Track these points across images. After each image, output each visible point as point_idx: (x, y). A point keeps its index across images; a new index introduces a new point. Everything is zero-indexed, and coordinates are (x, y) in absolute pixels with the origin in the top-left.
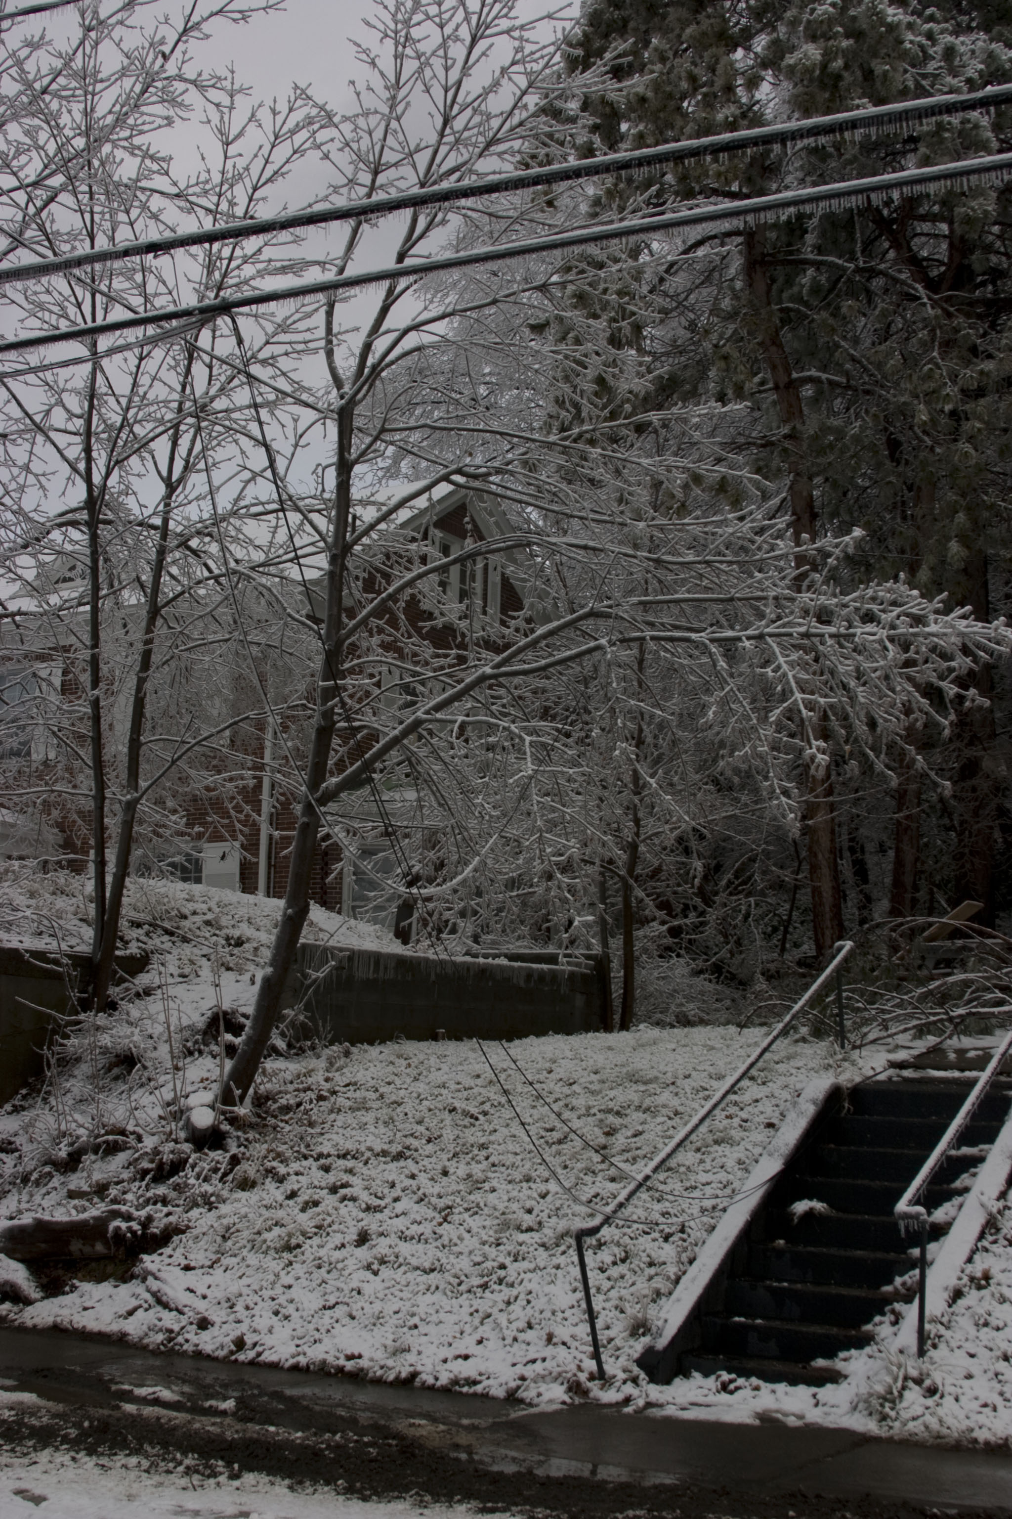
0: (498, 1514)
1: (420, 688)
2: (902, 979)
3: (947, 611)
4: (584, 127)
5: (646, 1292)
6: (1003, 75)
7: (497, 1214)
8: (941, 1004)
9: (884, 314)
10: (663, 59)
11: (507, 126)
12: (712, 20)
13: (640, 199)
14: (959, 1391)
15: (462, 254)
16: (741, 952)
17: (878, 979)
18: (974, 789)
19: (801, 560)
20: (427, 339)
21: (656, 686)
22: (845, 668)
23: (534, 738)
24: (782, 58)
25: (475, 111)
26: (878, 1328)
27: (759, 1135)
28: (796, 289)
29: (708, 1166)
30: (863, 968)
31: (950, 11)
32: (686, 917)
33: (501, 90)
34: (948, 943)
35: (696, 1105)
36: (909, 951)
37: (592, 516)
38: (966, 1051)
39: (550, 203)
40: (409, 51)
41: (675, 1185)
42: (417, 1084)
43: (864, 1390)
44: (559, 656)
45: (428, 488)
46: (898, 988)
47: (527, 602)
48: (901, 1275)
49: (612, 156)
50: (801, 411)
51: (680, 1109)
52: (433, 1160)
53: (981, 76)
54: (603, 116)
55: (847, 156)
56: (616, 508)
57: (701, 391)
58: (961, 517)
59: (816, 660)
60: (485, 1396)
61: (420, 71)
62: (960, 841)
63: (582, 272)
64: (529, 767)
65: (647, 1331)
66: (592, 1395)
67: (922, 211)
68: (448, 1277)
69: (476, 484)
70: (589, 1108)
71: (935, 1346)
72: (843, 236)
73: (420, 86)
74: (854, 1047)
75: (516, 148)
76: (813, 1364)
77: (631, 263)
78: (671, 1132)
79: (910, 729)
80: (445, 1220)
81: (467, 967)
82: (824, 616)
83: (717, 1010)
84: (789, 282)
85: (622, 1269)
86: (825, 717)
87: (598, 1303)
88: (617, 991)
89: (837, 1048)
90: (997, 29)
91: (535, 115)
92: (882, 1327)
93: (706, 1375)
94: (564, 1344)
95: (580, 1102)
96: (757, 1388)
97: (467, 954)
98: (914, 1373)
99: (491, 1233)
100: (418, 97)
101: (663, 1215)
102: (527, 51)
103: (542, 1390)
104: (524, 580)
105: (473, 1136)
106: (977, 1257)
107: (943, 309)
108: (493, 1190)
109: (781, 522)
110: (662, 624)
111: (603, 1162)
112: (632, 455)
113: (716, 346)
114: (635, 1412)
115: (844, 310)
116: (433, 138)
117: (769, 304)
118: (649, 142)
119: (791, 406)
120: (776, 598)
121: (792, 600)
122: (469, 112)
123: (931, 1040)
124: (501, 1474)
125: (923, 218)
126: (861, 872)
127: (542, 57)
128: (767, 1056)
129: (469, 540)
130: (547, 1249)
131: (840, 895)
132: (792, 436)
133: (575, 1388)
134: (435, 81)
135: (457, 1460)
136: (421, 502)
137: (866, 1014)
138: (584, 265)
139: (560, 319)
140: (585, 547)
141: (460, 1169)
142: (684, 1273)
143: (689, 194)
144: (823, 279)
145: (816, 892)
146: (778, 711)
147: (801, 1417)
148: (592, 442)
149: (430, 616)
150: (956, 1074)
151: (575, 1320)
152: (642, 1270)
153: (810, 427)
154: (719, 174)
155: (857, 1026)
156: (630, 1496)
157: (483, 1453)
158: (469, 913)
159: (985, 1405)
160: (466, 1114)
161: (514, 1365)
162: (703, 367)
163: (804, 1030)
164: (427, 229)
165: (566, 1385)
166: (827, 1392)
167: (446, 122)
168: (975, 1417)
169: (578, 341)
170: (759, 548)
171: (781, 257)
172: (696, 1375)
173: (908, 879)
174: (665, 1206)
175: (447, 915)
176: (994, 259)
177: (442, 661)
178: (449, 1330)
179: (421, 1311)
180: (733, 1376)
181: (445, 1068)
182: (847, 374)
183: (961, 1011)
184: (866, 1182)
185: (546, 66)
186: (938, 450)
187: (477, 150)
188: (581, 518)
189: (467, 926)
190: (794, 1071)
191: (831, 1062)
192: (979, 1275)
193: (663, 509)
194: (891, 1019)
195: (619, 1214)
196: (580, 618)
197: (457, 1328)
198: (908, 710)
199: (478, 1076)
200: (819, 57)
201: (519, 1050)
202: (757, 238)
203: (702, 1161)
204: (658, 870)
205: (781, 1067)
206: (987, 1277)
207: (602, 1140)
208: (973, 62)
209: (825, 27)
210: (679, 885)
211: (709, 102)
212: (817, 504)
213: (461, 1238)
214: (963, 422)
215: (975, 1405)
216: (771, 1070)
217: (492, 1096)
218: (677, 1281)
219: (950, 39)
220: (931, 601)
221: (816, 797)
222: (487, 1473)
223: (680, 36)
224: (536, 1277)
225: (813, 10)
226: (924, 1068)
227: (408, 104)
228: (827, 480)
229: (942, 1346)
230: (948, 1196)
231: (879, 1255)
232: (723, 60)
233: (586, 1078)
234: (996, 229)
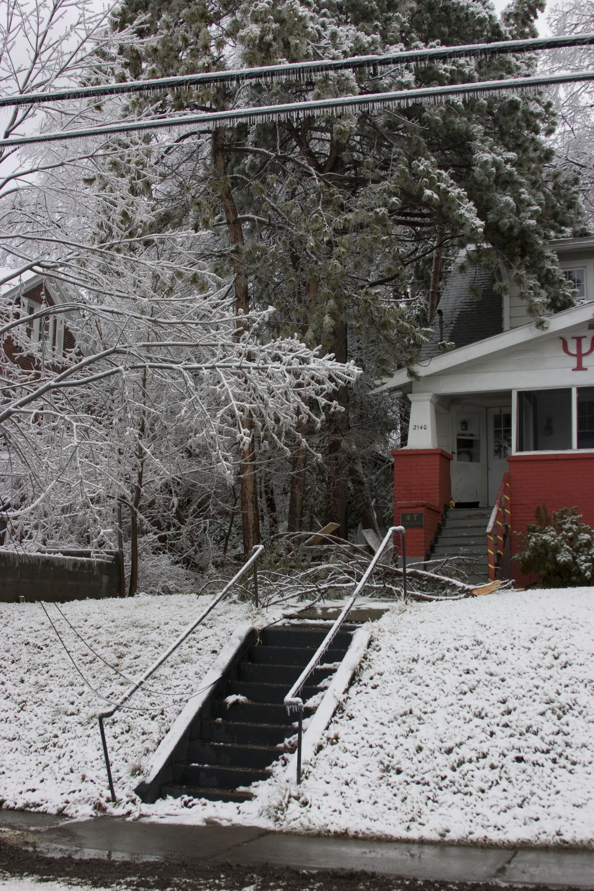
0: (50, 882)
1: (12, 392)
2: (292, 567)
3: (320, 356)
4: (119, 64)
5: (140, 750)
6: (364, 50)
7: (53, 705)
8: (314, 582)
9: (291, 183)
10: (168, 27)
11: (73, 60)
12: (198, 7)
13: (150, 108)
14: (320, 803)
15: (43, 135)
16: (201, 551)
17: (278, 567)
18: (336, 459)
19: (239, 323)
20: (21, 184)
21: (152, 395)
22: (262, 387)
23: (79, 424)
24: (237, 32)
25: (55, 50)
26: (275, 768)
27: (208, 657)
28: (241, 166)
29: (178, 676)
30: (270, 561)
31: (335, 12)
32: (169, 530)
33: (70, 38)
34: (319, 547)
35: (171, 640)
36: (297, 551)
37: (117, 293)
38: (328, 609)
39: (98, 108)
40: (16, 11)
41: (158, 687)
42: (6, 628)
43: (266, 804)
44: (96, 375)
45: (19, 273)
46: (290, 573)
47: (78, 342)
48: (288, 737)
49: (136, 82)
50: (242, 237)
51: (162, 643)
52: (15, 673)
53: (351, 51)
54: (132, 58)
55: (273, 91)
56: (131, 289)
57: (184, 222)
58: (332, 302)
59: (246, 382)
60: (45, 813)
61: (22, 24)
62: (328, 488)
63: (115, 149)
64: (75, 441)
65: (141, 772)
66: (108, 811)
67: (316, 125)
68: (23, 743)
69: (49, 272)
70: (108, 642)
71: (307, 778)
72: (270, 137)
73: (22, 32)
74: (264, 607)
75: (78, 74)
76: (237, 789)
77: (144, 146)
78: (156, 656)
79: (299, 424)
80: (22, 709)
81: (38, 559)
82: (250, 357)
83: (186, 585)
84: (238, 162)
85: (127, 736)
86: (251, 415)
87: (112, 757)
88: (127, 573)
89: (254, 607)
90: (361, 24)
91: (91, 55)
92: (276, 767)
93: (175, 797)
94: (92, 781)
95: (103, 639)
96: (205, 805)
97: (38, 551)
98: (295, 794)
99: (49, 716)
100: (20, 38)
101: (151, 704)
102: (87, 17)
103: (78, 809)
104: (77, 330)
105: (40, 659)
106: (331, 726)
107: (325, 183)
108: (51, 691)
109: (229, 301)
110: (157, 359)
111: (116, 674)
112: (142, 259)
113: (193, 197)
114: (134, 820)
115: (269, 180)
116: (29, 65)
117: (225, 174)
118: (158, 75)
119: (236, 234)
120: (223, 345)
121: (233, 346)
122: (51, 50)
123: (308, 602)
124: (52, 859)
125: (316, 129)
126: (272, 505)
127: (96, 21)
128: (213, 611)
129: (43, 305)
130: (82, 725)
131: (258, 518)
132: (236, 251)
133: (98, 807)
134: (31, 30)
135: (26, 851)
136: (15, 282)
137: (271, 588)
138: (116, 146)
139: (101, 177)
140: (112, 312)
141: (31, 679)
142: (163, 738)
143: (180, 107)
144: (258, 161)
145: (245, 517)
146: (222, 411)
147: (230, 821)
148: (118, 251)
149: (20, 350)
150: (322, 622)
151: (99, 767)
152: (138, 737)
153: (247, 247)
154: (198, 97)
155: (266, 594)
156: (129, 869)
157: (42, 847)
158: (40, 527)
159: (335, 811)
160: (36, 646)
161: (62, 794)
162: (186, 209)
163: (235, 597)
164: (23, 119)
165: (93, 805)
166: (245, 805)
167: (37, 56)
168: (328, 817)
169: (111, 191)
170: (214, 316)
171: (234, 147)
172: (170, 797)
173: (298, 510)
174: (152, 699)
175: (26, 528)
176: (355, 155)
177: (26, 377)
178: (23, 774)
179: (7, 763)
180: (191, 798)
181: (23, 618)
182: (270, 217)
183: (325, 586)
184: (269, 684)
185: (98, 26)
186: (320, 263)
187: (55, 74)
188: (111, 295)
189: (39, 535)
190: (229, 620)
191: (250, 615)
192: (332, 736)
193: (160, 291)
194: (286, 590)
195: (125, 704)
196: (108, 354)
197: (28, 773)
198: (298, 412)
199: (43, 624)
200: (259, 33)
201: (67, 608)
202: (219, 135)
203: (174, 673)
204: (153, 503)
205: (221, 618)
206: (337, 738)
207: (116, 661)
208: (347, 42)
209: (263, 15)
210: (165, 512)
211: (194, 54)
212: (250, 292)
213: (31, 720)
214: (334, 248)
215: (330, 811)
216: (215, 620)
217: (51, 635)
218: (159, 743)
219: (335, 28)
220: (312, 350)
221: (246, 461)
222: (44, 859)
223: (178, 14)
224: (76, 742)
225: (256, 5)
226: (303, 618)
227: (14, 43)
228: (256, 277)
229: (311, 777)
230: (316, 691)
231: (276, 726)
232: (203, 31)
233: (107, 625)
234: (358, 138)
